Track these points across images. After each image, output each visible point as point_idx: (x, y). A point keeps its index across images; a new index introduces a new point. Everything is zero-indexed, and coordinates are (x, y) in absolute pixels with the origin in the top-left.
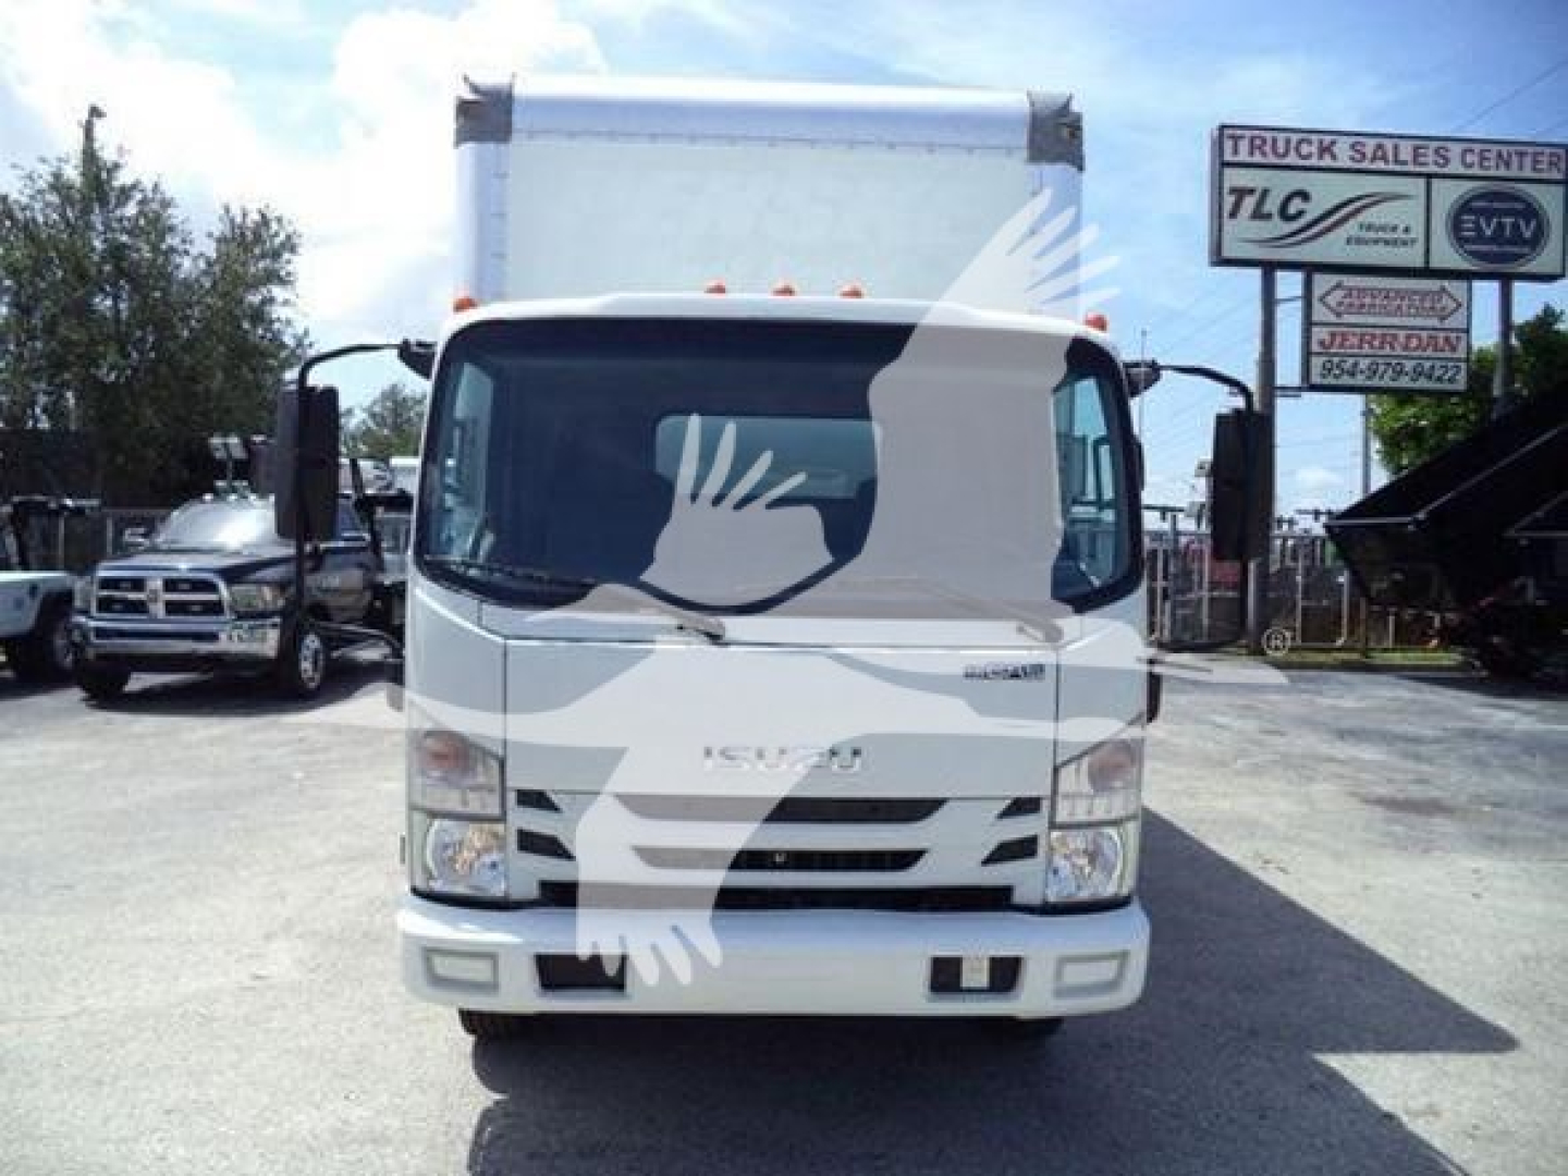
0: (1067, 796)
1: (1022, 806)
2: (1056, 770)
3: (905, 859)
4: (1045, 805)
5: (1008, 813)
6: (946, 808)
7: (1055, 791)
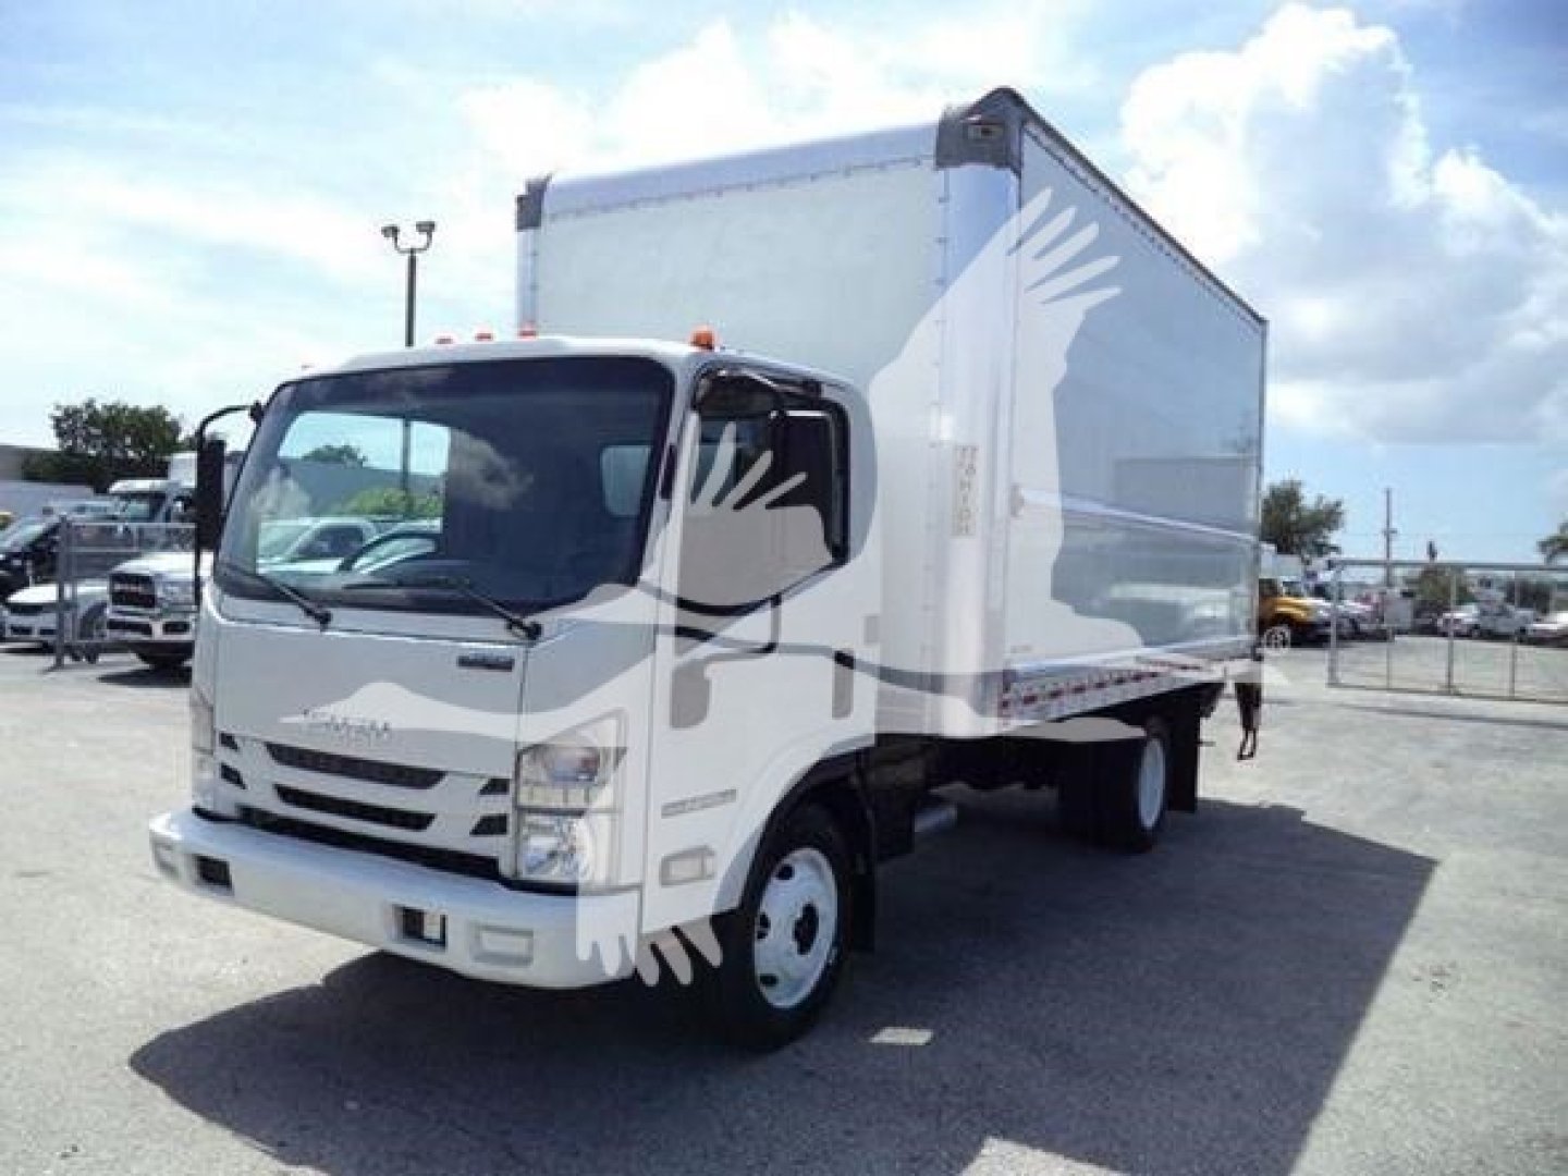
0: (527, 782)
1: (496, 786)
2: (519, 758)
3: (420, 821)
4: (512, 787)
5: (486, 790)
6: (446, 779)
7: (517, 773)
